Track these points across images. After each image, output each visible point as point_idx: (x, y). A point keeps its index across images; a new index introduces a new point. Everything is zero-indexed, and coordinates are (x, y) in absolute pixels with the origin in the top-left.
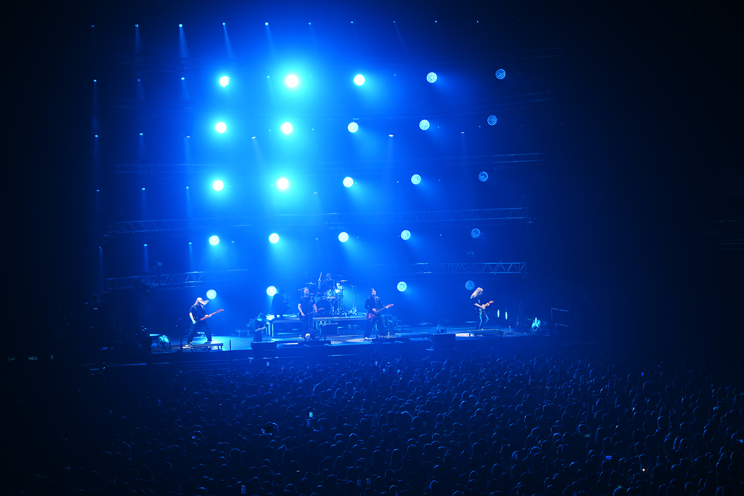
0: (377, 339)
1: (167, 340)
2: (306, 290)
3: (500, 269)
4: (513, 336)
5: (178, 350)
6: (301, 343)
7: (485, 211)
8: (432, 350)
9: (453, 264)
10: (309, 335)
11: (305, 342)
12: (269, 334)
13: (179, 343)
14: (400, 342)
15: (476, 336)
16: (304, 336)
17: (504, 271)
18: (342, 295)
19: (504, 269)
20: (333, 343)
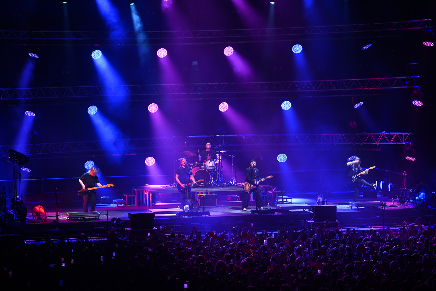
0: (256, 211)
1: (42, 210)
2: (184, 160)
3: (383, 139)
4: (396, 208)
5: (54, 221)
6: (180, 214)
7: (368, 80)
8: (313, 221)
9: (334, 134)
10: (187, 206)
11: (184, 213)
12: (148, 204)
13: (55, 214)
14: (280, 214)
15: (358, 208)
16: (182, 207)
17: (387, 142)
18: (221, 166)
19: (388, 140)
20: (212, 214)
